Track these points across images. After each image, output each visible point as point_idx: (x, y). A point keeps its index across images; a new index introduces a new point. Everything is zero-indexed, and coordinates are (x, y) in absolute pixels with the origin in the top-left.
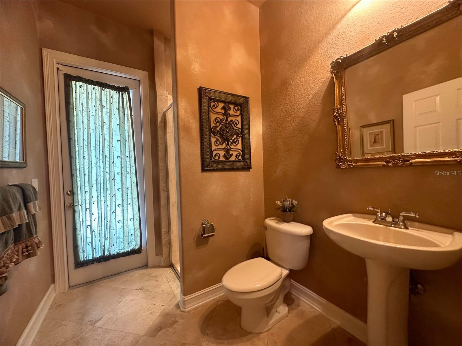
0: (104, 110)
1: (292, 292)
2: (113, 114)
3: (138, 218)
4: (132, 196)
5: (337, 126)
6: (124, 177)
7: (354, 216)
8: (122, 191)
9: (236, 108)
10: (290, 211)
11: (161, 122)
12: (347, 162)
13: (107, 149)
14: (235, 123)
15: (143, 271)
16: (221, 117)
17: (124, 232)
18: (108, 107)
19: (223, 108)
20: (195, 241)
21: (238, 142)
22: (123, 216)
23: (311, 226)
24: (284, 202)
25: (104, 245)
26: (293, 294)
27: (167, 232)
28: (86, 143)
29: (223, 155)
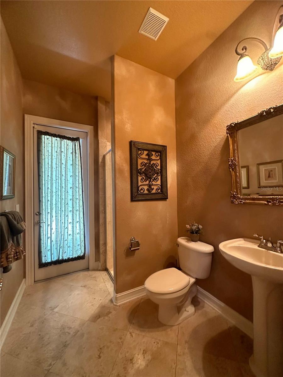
0: (63, 154)
1: (199, 296)
2: (68, 157)
3: (83, 232)
4: (79, 216)
5: (232, 172)
6: (74, 202)
7: (245, 240)
8: (73, 212)
9: (157, 154)
10: (196, 233)
11: (101, 162)
12: (239, 199)
13: (63, 182)
14: (156, 165)
15: (86, 273)
16: (146, 161)
17: (73, 243)
18: (66, 152)
19: (147, 155)
20: (125, 253)
21: (158, 179)
22: (73, 231)
23: (212, 246)
24: (192, 226)
25: (59, 252)
26: (199, 298)
27: (104, 244)
28: (49, 178)
29: (147, 190)
